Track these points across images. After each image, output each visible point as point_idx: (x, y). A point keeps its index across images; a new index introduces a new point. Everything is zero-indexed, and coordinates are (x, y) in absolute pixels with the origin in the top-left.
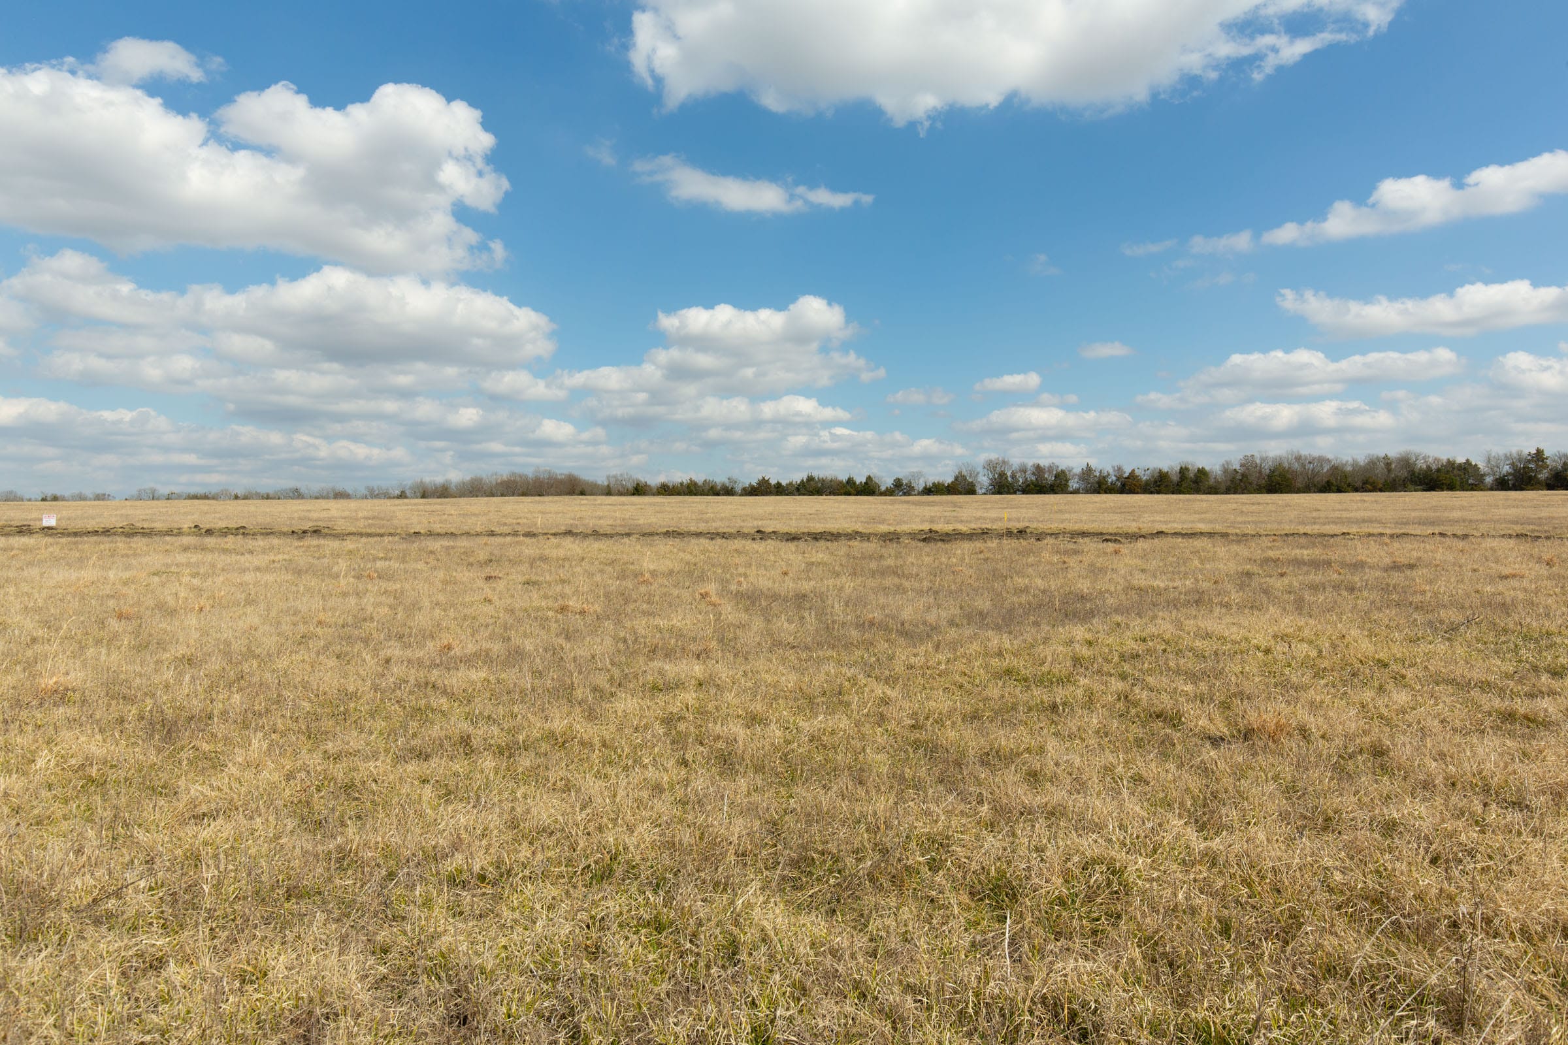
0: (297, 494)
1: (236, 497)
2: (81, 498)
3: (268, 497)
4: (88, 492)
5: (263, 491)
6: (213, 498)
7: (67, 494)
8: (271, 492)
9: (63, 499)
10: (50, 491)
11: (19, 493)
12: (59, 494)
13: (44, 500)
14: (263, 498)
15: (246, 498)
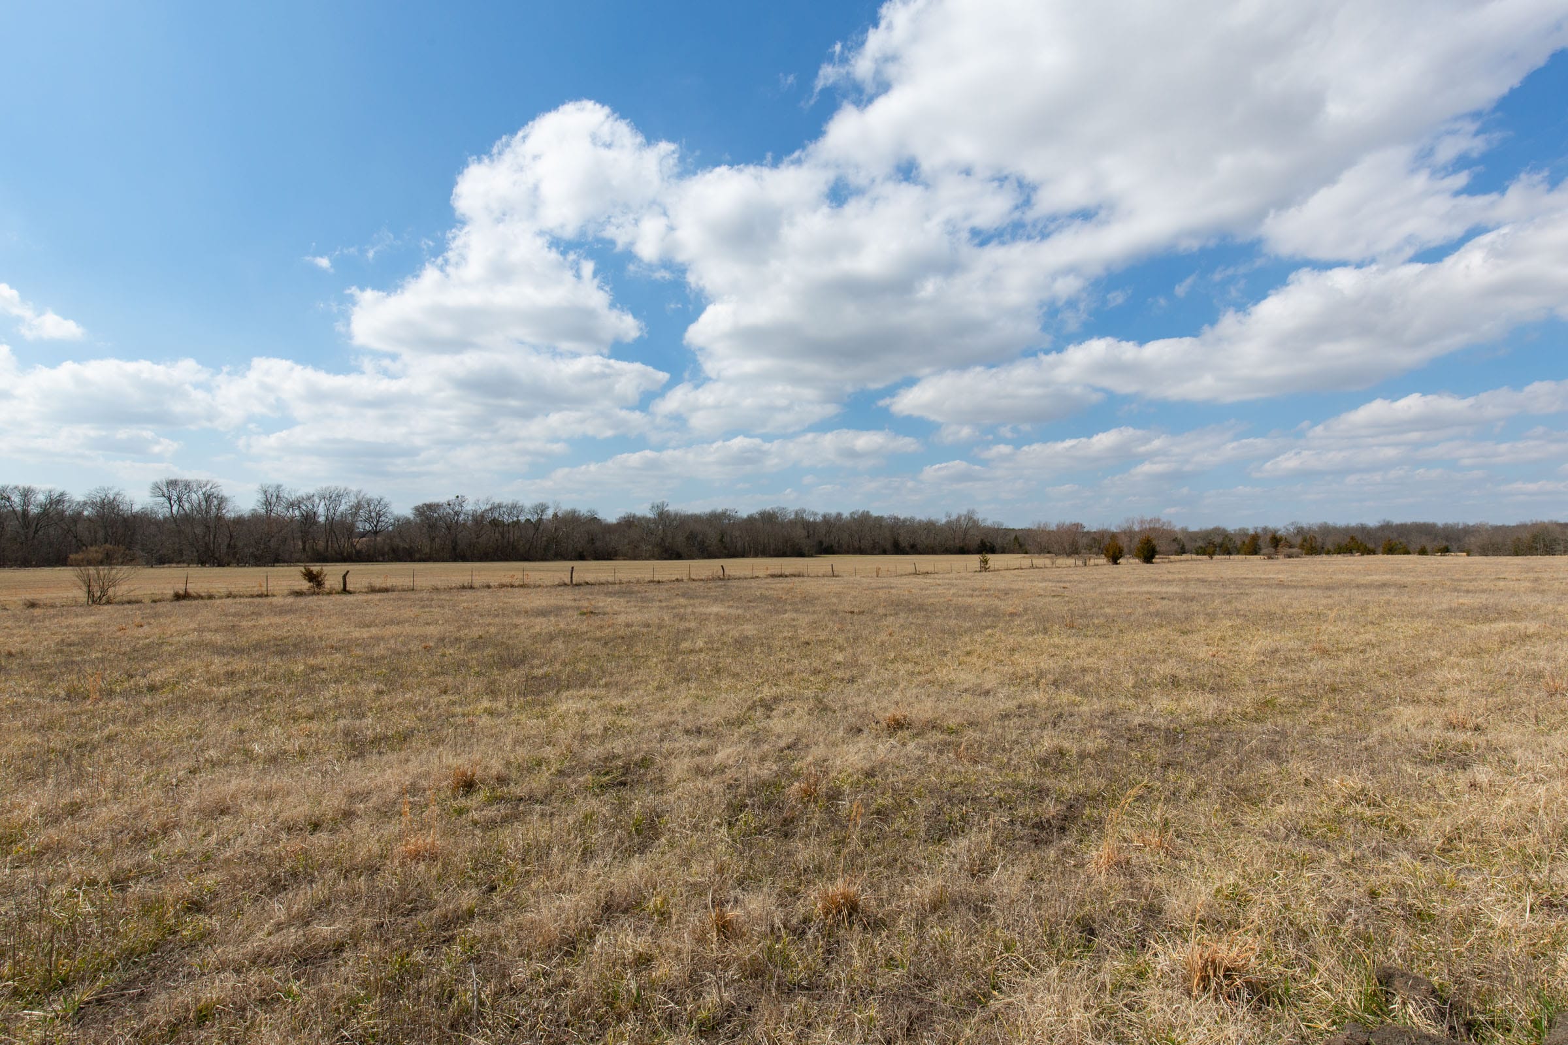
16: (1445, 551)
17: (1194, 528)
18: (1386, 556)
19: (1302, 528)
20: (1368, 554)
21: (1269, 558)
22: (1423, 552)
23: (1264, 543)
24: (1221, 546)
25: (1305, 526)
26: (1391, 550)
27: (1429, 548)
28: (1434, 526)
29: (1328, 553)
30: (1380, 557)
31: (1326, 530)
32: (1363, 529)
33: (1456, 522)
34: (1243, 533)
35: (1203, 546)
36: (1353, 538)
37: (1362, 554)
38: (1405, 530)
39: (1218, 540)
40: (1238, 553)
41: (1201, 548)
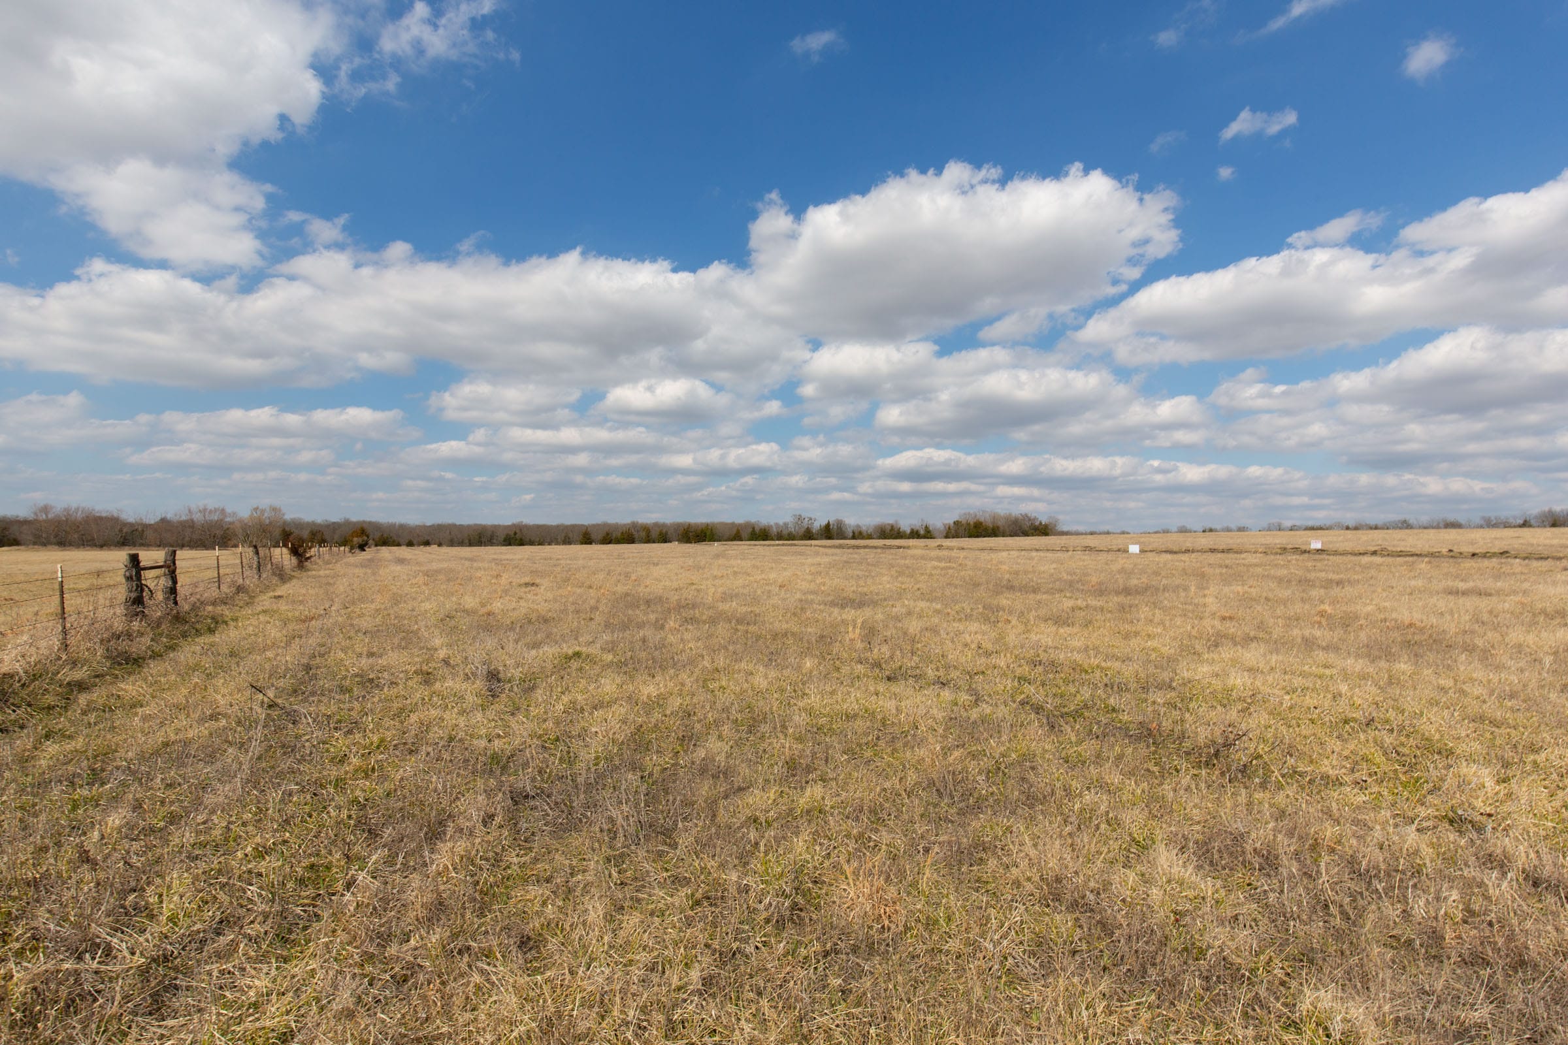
0: (1406, 525)
1: (1348, 528)
2: (1228, 530)
3: (1376, 528)
4: (1233, 526)
5: (1373, 523)
6: (1327, 529)
7: (1218, 527)
8: (1380, 523)
9: (1216, 531)
10: (1208, 525)
11: (1189, 527)
12: (1213, 528)
13: (1204, 531)
14: (1371, 528)
15: (1356, 528)
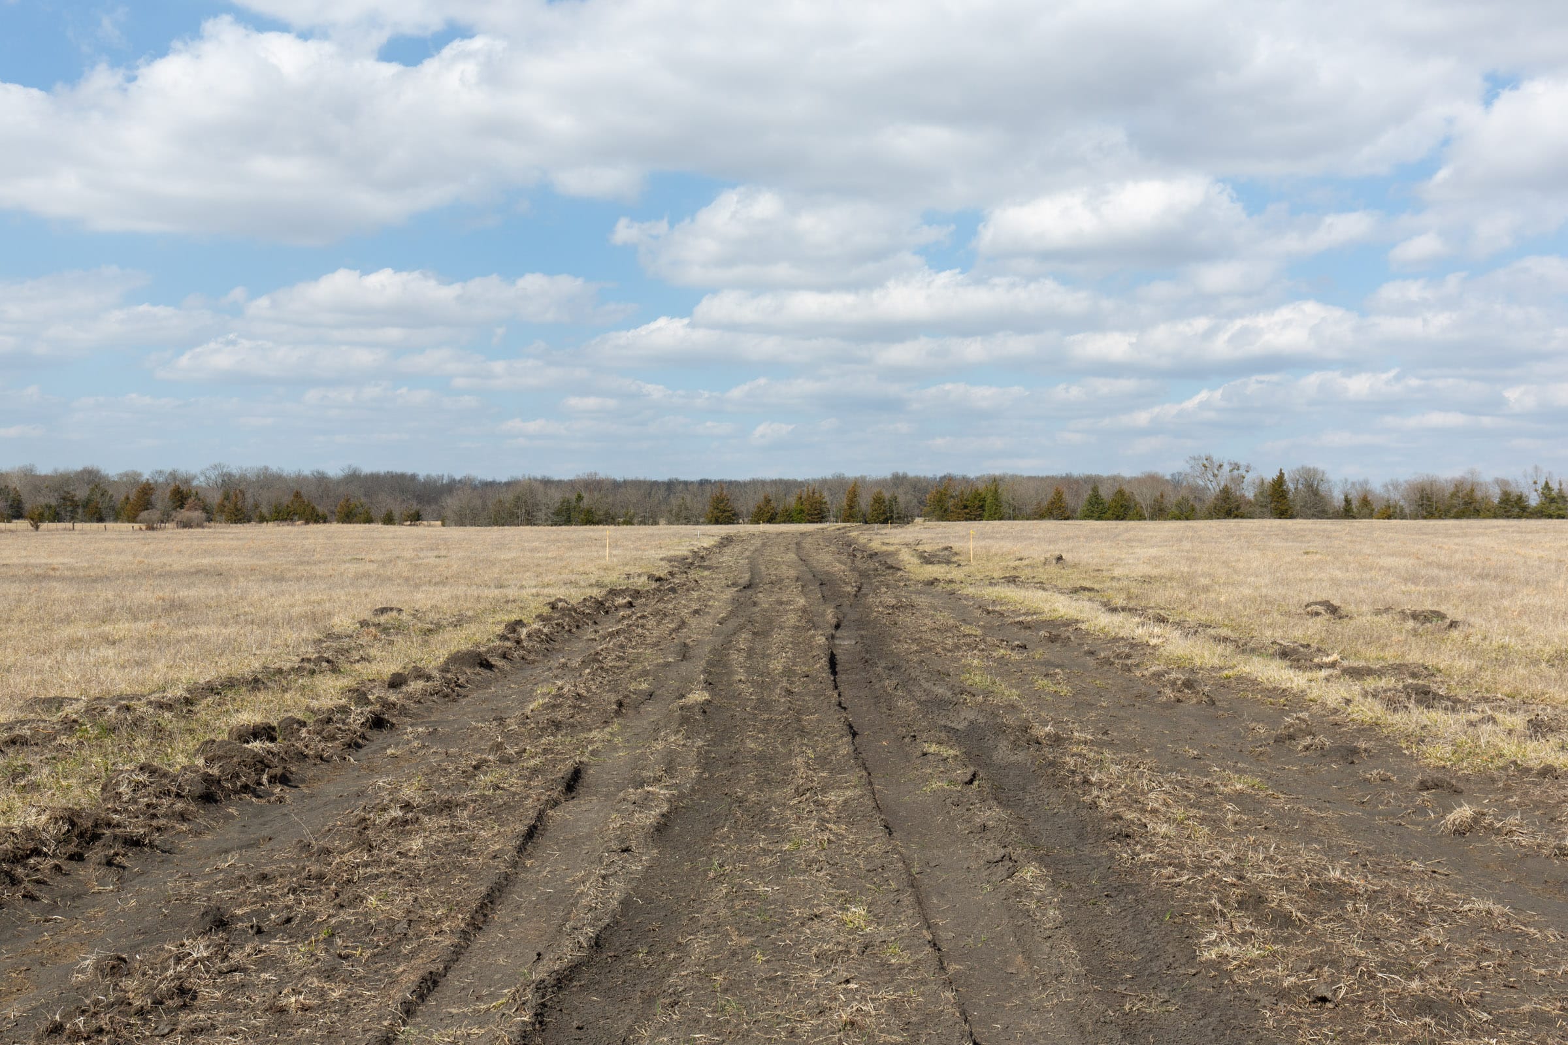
16: (416, 518)
17: (45, 468)
18: (340, 525)
19: (230, 475)
20: (316, 522)
21: (151, 528)
22: (389, 520)
23: (161, 499)
24: (87, 504)
25: (234, 471)
26: (348, 517)
27: (396, 514)
28: (413, 477)
29: (262, 519)
30: (335, 527)
31: (268, 480)
32: (321, 480)
33: (440, 473)
34: (132, 479)
35: (53, 502)
36: (298, 495)
37: (307, 522)
38: (375, 484)
39: (81, 494)
40: (117, 519)
41: (49, 507)
